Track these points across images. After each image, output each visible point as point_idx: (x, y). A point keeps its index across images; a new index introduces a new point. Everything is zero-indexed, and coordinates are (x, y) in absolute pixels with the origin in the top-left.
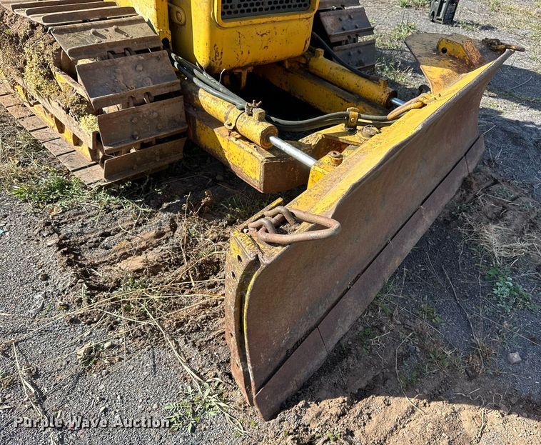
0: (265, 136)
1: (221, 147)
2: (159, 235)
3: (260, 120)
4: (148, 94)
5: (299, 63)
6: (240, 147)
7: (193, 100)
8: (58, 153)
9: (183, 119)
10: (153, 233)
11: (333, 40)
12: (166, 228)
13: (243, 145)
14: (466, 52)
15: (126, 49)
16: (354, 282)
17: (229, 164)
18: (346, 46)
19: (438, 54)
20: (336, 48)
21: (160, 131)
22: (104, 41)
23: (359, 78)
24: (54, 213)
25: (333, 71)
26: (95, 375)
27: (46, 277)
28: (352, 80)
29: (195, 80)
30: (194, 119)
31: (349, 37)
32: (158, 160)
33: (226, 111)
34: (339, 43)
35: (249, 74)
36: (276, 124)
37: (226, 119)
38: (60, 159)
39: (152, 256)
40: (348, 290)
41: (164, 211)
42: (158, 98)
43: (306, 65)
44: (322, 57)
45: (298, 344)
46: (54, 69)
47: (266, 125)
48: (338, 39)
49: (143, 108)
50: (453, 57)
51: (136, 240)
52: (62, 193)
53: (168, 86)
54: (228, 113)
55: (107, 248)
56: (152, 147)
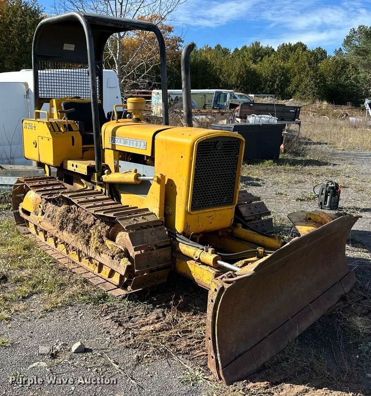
0: (215, 260)
1: (190, 270)
2: (158, 318)
3: (212, 253)
4: (156, 245)
5: (227, 232)
6: (201, 268)
7: (176, 248)
8: (97, 283)
9: (170, 259)
10: (155, 317)
11: (247, 219)
12: (161, 315)
13: (203, 267)
14: (323, 219)
15: (147, 226)
16: (269, 334)
17: (194, 279)
18: (255, 222)
19: (306, 221)
20: (248, 223)
21: (159, 264)
22: (138, 223)
23: (264, 237)
24: (104, 308)
25: (248, 234)
26: (143, 366)
27: (108, 332)
28: (259, 238)
29: (177, 239)
30: (175, 258)
31: (256, 217)
32: (156, 280)
33: (195, 251)
34: (250, 220)
35: (200, 238)
36: (220, 255)
37: (194, 255)
38: (99, 286)
39: (158, 326)
40: (266, 337)
41: (158, 308)
42: (160, 247)
43: (232, 232)
44: (241, 228)
45: (240, 355)
46: (105, 239)
47: (215, 255)
48: (249, 218)
49: (153, 252)
50: (316, 222)
51: (147, 319)
52: (104, 300)
53: (165, 242)
54: (195, 252)
55: (133, 322)
56: (155, 273)
